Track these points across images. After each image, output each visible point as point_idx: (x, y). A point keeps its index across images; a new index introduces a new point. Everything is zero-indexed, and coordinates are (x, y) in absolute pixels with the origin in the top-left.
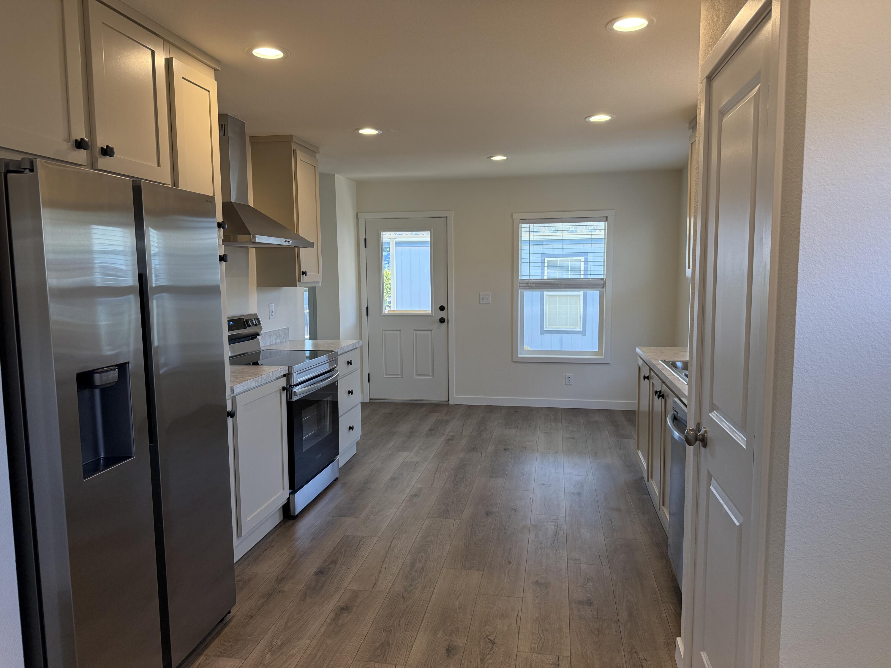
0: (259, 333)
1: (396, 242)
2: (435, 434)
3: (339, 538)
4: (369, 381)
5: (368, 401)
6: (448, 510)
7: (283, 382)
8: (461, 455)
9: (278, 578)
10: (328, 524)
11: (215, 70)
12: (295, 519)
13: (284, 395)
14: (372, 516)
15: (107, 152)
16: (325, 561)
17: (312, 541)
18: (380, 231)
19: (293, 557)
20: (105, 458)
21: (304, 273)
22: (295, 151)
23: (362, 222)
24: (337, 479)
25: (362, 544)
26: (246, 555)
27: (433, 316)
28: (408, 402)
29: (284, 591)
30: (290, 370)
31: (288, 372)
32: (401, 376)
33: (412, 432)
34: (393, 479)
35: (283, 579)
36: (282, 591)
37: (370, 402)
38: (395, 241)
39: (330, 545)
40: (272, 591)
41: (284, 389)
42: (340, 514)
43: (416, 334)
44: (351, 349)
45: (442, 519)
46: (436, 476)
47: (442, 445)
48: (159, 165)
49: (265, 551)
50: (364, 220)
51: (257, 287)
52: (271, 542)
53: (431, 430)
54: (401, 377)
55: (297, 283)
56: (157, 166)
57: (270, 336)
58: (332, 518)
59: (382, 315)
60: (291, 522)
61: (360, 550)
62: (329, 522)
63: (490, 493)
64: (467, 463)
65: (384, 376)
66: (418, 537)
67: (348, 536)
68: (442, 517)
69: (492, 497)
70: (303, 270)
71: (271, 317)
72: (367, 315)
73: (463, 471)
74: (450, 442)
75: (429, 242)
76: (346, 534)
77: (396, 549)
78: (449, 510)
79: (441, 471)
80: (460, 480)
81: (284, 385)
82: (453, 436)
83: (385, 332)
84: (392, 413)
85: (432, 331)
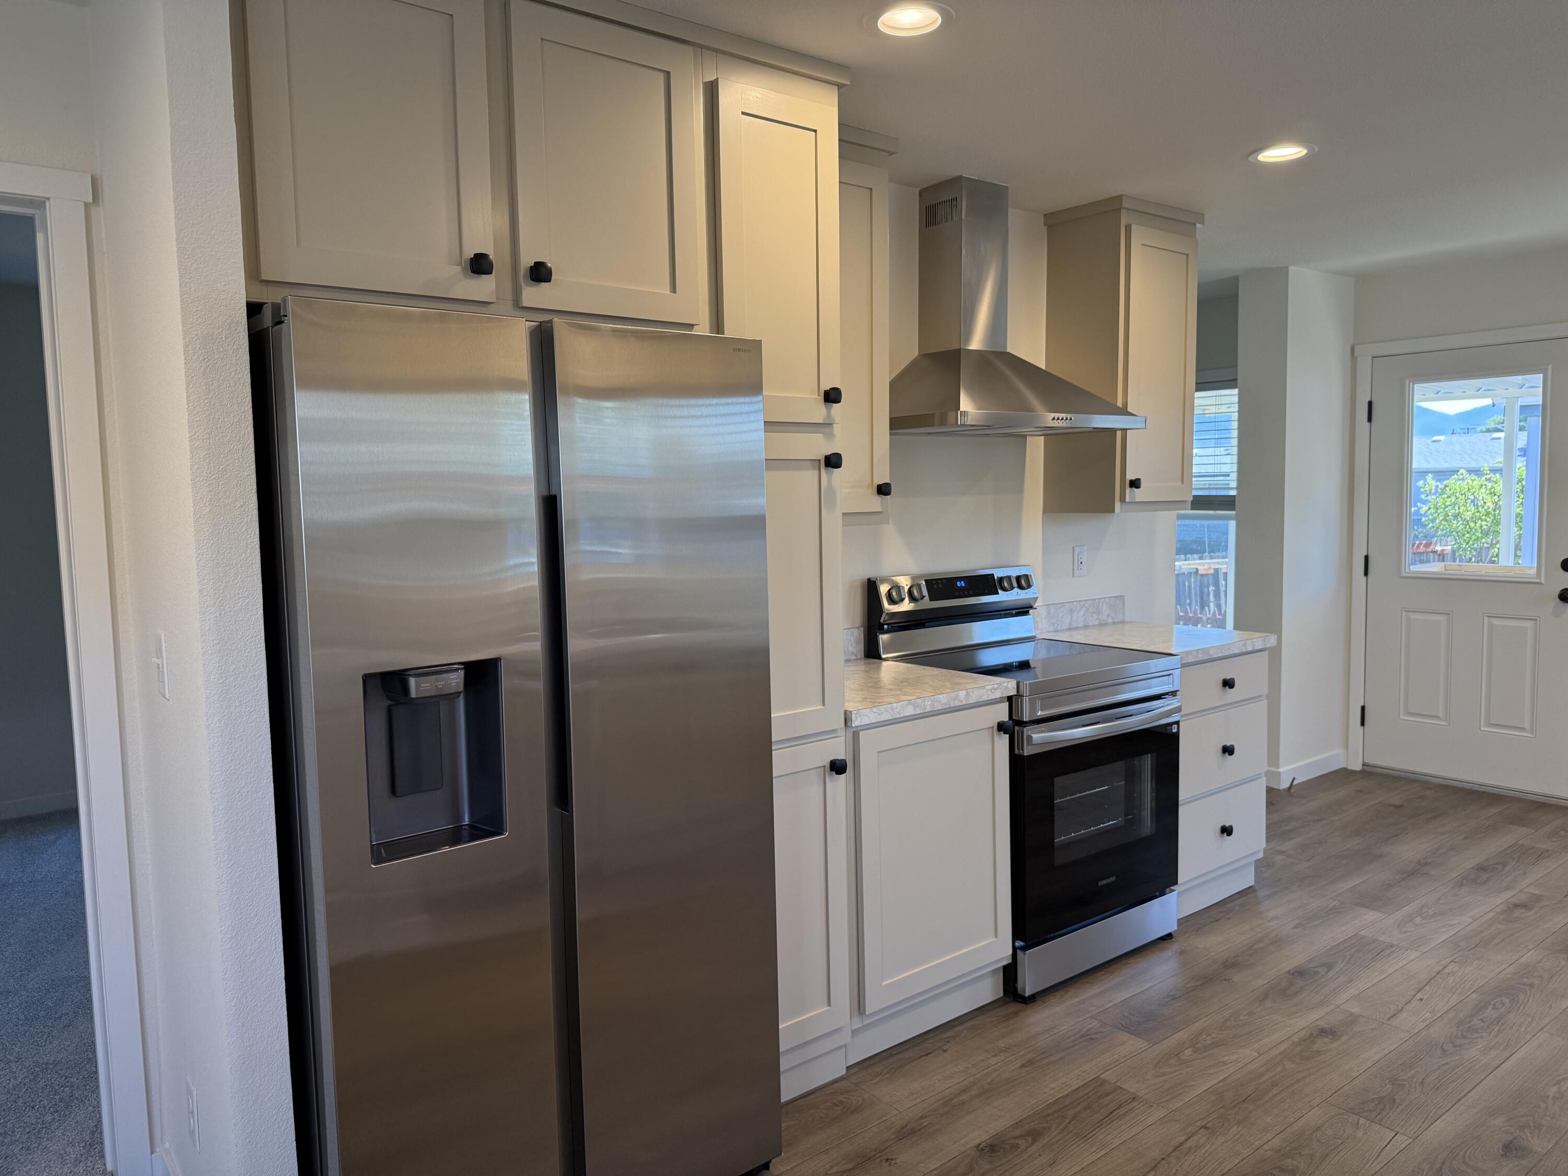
0: (1032, 604)
1: (1521, 406)
2: (1485, 882)
3: (1082, 1081)
4: (1363, 723)
5: (1358, 767)
6: (1394, 1101)
7: (1002, 713)
8: (1530, 957)
9: (906, 1126)
10: (1082, 1037)
11: (840, 86)
12: (1026, 1004)
13: (1003, 741)
14: (1188, 1052)
15: (540, 273)
16: (1016, 1125)
17: (1026, 1067)
18: (1407, 382)
19: (964, 1091)
20: (470, 826)
21: (1135, 484)
22: (1128, 228)
23: (1364, 365)
24: (1169, 936)
25: (1123, 1112)
26: (889, 1052)
27: (1540, 583)
28: (1460, 786)
29: (897, 1161)
30: (1021, 689)
31: (1016, 694)
32: (1446, 722)
33: (1426, 864)
34: (1299, 973)
35: (913, 1132)
36: (892, 1160)
37: (1363, 771)
38: (1519, 404)
39: (1054, 1089)
40: (876, 1153)
41: (1001, 727)
42: (1123, 1023)
43: (1491, 626)
44: (1237, 651)
45: (1362, 1121)
46: (1419, 996)
47: (1491, 915)
48: (674, 289)
49: (926, 1055)
50: (1370, 359)
51: (1044, 512)
52: (948, 1040)
53: (1482, 868)
54: (1445, 724)
55: (1118, 505)
56: (671, 292)
57: (1071, 611)
58: (1101, 1026)
59: (1404, 574)
60: (1014, 1007)
61: (1108, 1127)
62: (1089, 1033)
63: (1553, 1091)
64: (1536, 982)
65: (1402, 717)
66: (1266, 1147)
67: (1104, 1082)
68: (1365, 1114)
69: (1554, 1104)
70: (1130, 476)
71: (1077, 573)
72: (1366, 573)
73: (1507, 1001)
74: (1517, 913)
75: (1539, 405)
76: (1103, 1076)
77: (1192, 1157)
78: (1398, 1101)
79: (1443, 985)
80: (1482, 1024)
81: (1005, 718)
82: (1538, 898)
83: (1410, 614)
84: (1401, 806)
85: (1536, 620)
